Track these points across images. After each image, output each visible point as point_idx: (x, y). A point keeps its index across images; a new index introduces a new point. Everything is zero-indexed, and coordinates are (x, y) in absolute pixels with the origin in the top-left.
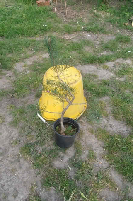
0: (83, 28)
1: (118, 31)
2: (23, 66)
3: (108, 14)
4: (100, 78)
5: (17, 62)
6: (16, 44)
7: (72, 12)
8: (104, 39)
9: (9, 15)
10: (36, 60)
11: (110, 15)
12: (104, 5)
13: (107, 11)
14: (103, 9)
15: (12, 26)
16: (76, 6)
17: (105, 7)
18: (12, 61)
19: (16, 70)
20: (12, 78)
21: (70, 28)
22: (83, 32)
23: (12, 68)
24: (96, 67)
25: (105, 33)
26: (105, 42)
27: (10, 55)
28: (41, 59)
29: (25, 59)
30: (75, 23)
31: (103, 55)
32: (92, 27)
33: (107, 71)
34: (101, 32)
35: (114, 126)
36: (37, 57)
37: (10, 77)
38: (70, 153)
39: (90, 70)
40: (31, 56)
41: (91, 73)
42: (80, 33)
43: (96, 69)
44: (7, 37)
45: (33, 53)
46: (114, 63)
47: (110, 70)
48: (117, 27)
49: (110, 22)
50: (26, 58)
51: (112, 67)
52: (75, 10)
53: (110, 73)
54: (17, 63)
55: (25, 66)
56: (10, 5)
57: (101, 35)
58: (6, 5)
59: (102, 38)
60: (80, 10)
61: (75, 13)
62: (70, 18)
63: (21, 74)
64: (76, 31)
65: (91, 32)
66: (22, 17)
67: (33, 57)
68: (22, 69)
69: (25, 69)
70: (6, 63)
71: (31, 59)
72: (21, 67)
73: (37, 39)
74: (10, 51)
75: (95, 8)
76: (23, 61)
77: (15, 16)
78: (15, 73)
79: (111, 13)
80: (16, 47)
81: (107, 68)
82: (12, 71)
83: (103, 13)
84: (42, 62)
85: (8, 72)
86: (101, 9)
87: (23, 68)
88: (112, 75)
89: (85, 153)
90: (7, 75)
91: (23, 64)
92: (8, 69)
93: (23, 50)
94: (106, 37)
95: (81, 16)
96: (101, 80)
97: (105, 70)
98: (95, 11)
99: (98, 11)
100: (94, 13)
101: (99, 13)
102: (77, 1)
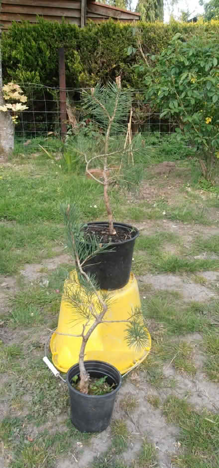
0: (164, 213)
2: (39, 270)
3: (212, 195)
4: (186, 300)
5: (27, 262)
6: (35, 232)
8: (202, 233)
9: (33, 188)
10: (66, 262)
12: (204, 181)
13: (211, 190)
14: (202, 187)
16: (156, 181)
17: (207, 184)
18: (20, 261)
19: (22, 277)
20: (11, 291)
21: (141, 212)
22: (165, 221)
23: (15, 272)
24: (180, 280)
25: (204, 224)
26: (205, 237)
27: (19, 252)
29: (46, 258)
30: (149, 206)
31: (197, 260)
32: (180, 213)
33: (203, 287)
34: (197, 222)
35: (207, 395)
37: (8, 288)
39: (169, 283)
40: (57, 255)
41: (170, 289)
42: (158, 222)
43: (181, 283)
44: (19, 222)
45: (63, 251)
46: (217, 274)
47: (210, 286)
49: (215, 206)
50: (49, 257)
51: (212, 281)
52: (152, 187)
53: (207, 291)
54: (27, 266)
55: (42, 271)
56: (38, 174)
57: (198, 227)
58: (32, 174)
59: (198, 231)
60: (162, 186)
61: (153, 190)
62: (143, 198)
63: (32, 284)
64: (150, 218)
65: (178, 221)
66: (55, 191)
67: (62, 257)
68: (35, 276)
69: (41, 277)
70: (6, 263)
71: (57, 260)
72: (34, 272)
74: (21, 243)
75: (188, 185)
76: (40, 263)
77: (42, 190)
78: (20, 283)
80: (33, 239)
81: (203, 283)
82: (14, 278)
83: (204, 193)
85: (7, 279)
86: (199, 186)
87: (38, 274)
88: (212, 295)
90: (4, 284)
91: (39, 267)
92: (8, 274)
93: (45, 244)
94: (207, 230)
95: (163, 195)
96: (188, 304)
97: (199, 285)
98: (189, 189)
99: (194, 189)
100: (187, 192)
101: (197, 192)
102: (160, 173)
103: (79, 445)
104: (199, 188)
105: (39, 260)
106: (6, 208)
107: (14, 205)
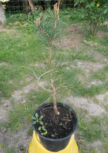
1: (106, 59)
2: (21, 94)
3: (96, 44)
4: (91, 115)
7: (66, 40)
8: (93, 67)
9: (15, 43)
12: (92, 36)
13: (95, 41)
14: (91, 40)
16: (70, 36)
17: (93, 38)
19: (14, 99)
20: (9, 108)
23: (10, 96)
24: (87, 101)
25: (94, 61)
26: (94, 70)
27: (11, 82)
28: (37, 87)
31: (93, 86)
33: (98, 105)
34: (90, 60)
36: (34, 85)
37: (7, 106)
40: (29, 83)
41: (83, 107)
43: (87, 103)
45: (31, 81)
47: (101, 104)
49: (98, 51)
50: (24, 85)
51: (102, 101)
52: (68, 40)
53: (100, 108)
54: (15, 91)
55: (22, 95)
56: (17, 35)
57: (91, 64)
58: (15, 36)
59: (91, 66)
60: (73, 40)
61: (69, 42)
62: (65, 46)
63: (18, 103)
65: (82, 60)
66: (25, 45)
67: (31, 85)
68: (19, 98)
69: (22, 98)
70: (6, 91)
71: (29, 87)
72: (18, 95)
73: (36, 65)
74: (12, 77)
75: (85, 39)
76: (21, 89)
77: (20, 45)
78: (12, 103)
79: (98, 43)
81: (96, 102)
82: (9, 100)
83: (92, 43)
84: (38, 90)
85: (7, 101)
87: (21, 96)
88: (103, 110)
90: (5, 104)
91: (21, 92)
92: (7, 98)
94: (95, 65)
95: (74, 45)
96: (92, 117)
97: (96, 104)
98: (85, 41)
99: (87, 41)
100: (84, 43)
101: (88, 43)
102: (71, 32)
104: (89, 41)
105: (21, 87)
106: (4, 56)
107: (8, 54)
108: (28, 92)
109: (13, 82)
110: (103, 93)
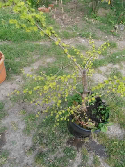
0: (78, 33)
1: (106, 37)
2: (30, 70)
3: (97, 22)
4: (96, 82)
5: (24, 66)
6: (23, 48)
7: (68, 18)
8: (96, 44)
10: (41, 64)
11: (99, 22)
12: (93, 14)
13: (97, 19)
14: (93, 17)
15: (18, 31)
16: (71, 13)
17: (95, 16)
18: (21, 66)
19: (24, 75)
20: (21, 83)
21: (68, 33)
22: (79, 38)
23: (20, 72)
25: (96, 38)
26: (97, 47)
27: (18, 60)
28: (45, 64)
29: (32, 63)
30: (71, 29)
31: (96, 59)
32: (85, 33)
33: (101, 75)
34: (93, 38)
35: (112, 129)
36: (42, 62)
37: (19, 81)
38: (78, 160)
40: (37, 60)
42: (76, 39)
44: (14, 42)
45: (38, 58)
46: (106, 67)
47: (104, 74)
48: (106, 33)
49: (99, 28)
50: (33, 62)
51: (105, 72)
52: (70, 17)
54: (24, 68)
55: (32, 71)
60: (75, 17)
61: (71, 19)
62: (67, 24)
63: (29, 78)
64: (73, 37)
65: (85, 38)
69: (32, 74)
70: (15, 68)
71: (37, 63)
72: (28, 71)
73: (41, 43)
74: (18, 55)
75: (87, 16)
76: (30, 66)
77: (20, 22)
78: (24, 78)
79: (99, 20)
80: (23, 52)
81: (100, 73)
82: (21, 76)
83: (93, 20)
84: (47, 66)
85: (18, 77)
86: (91, 17)
87: (31, 72)
89: (90, 159)
90: (17, 80)
91: (30, 68)
92: (18, 74)
93: (29, 55)
94: (97, 42)
95: (76, 22)
98: (87, 19)
99: (89, 18)
100: (86, 20)
101: (90, 20)
102: (72, 9)
103: (71, 161)
104: (91, 18)
105: (29, 64)
106: (5, 34)
107: (9, 32)
108: (37, 68)
109: (20, 60)
110: (105, 66)
